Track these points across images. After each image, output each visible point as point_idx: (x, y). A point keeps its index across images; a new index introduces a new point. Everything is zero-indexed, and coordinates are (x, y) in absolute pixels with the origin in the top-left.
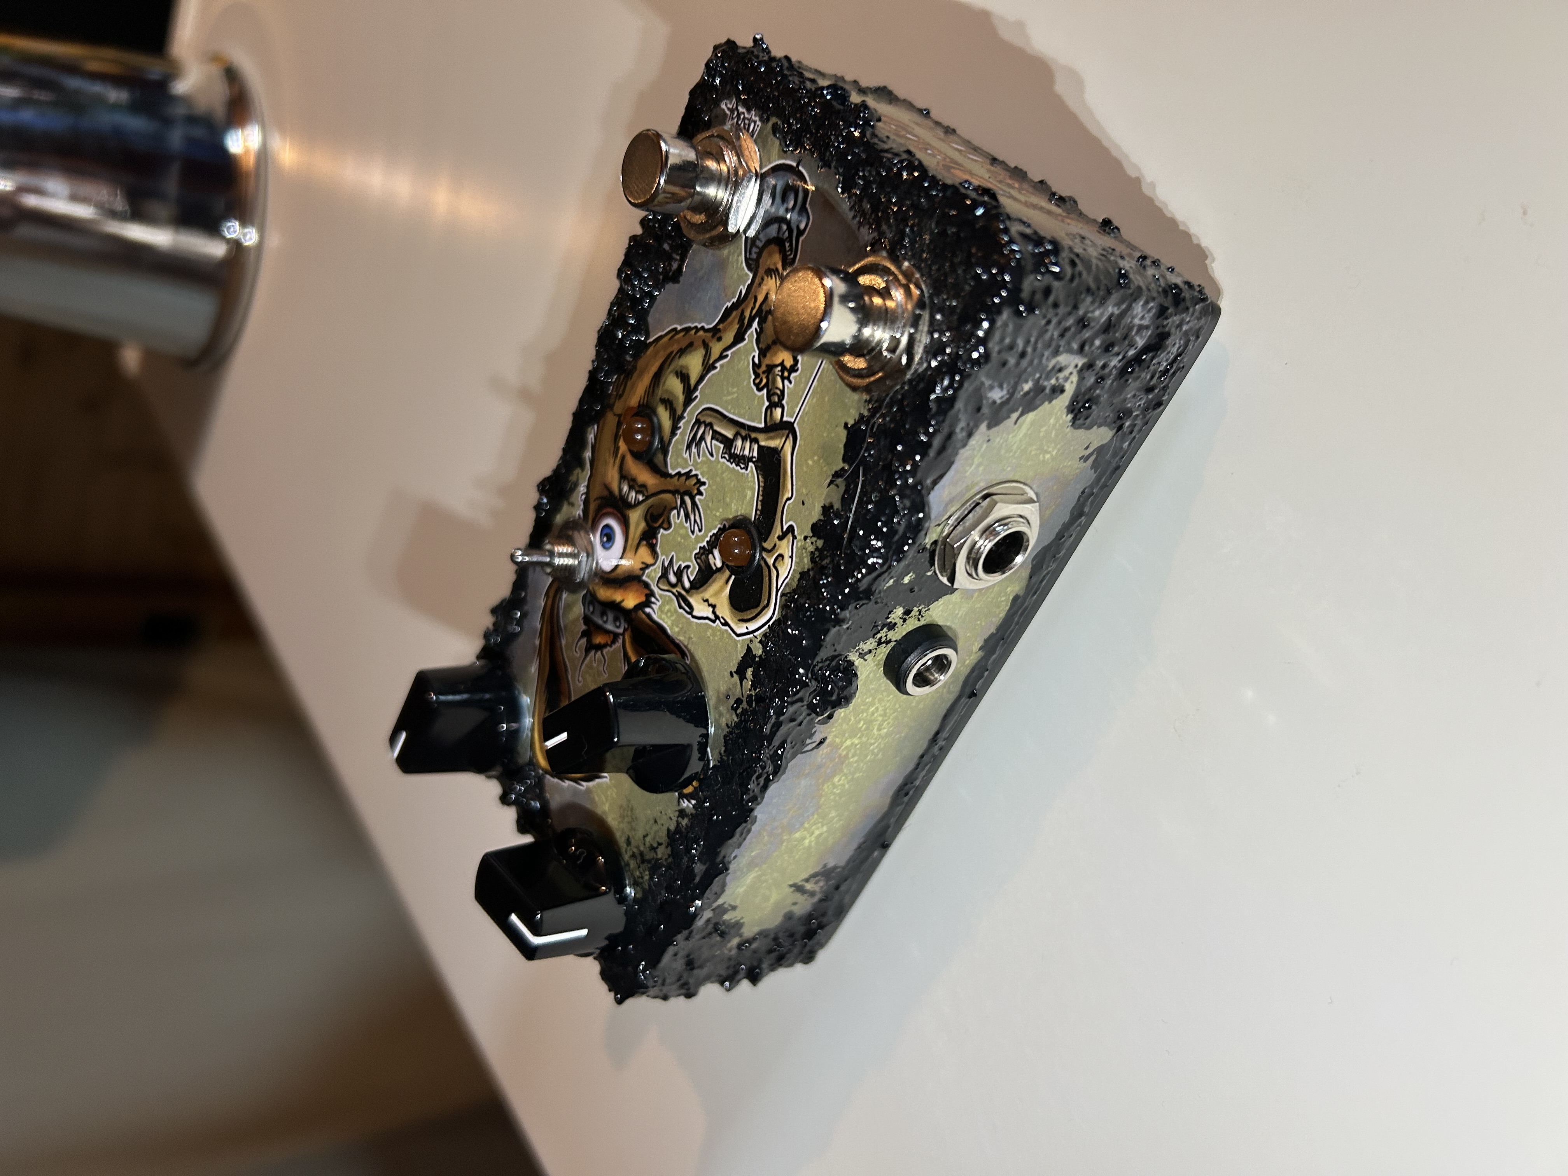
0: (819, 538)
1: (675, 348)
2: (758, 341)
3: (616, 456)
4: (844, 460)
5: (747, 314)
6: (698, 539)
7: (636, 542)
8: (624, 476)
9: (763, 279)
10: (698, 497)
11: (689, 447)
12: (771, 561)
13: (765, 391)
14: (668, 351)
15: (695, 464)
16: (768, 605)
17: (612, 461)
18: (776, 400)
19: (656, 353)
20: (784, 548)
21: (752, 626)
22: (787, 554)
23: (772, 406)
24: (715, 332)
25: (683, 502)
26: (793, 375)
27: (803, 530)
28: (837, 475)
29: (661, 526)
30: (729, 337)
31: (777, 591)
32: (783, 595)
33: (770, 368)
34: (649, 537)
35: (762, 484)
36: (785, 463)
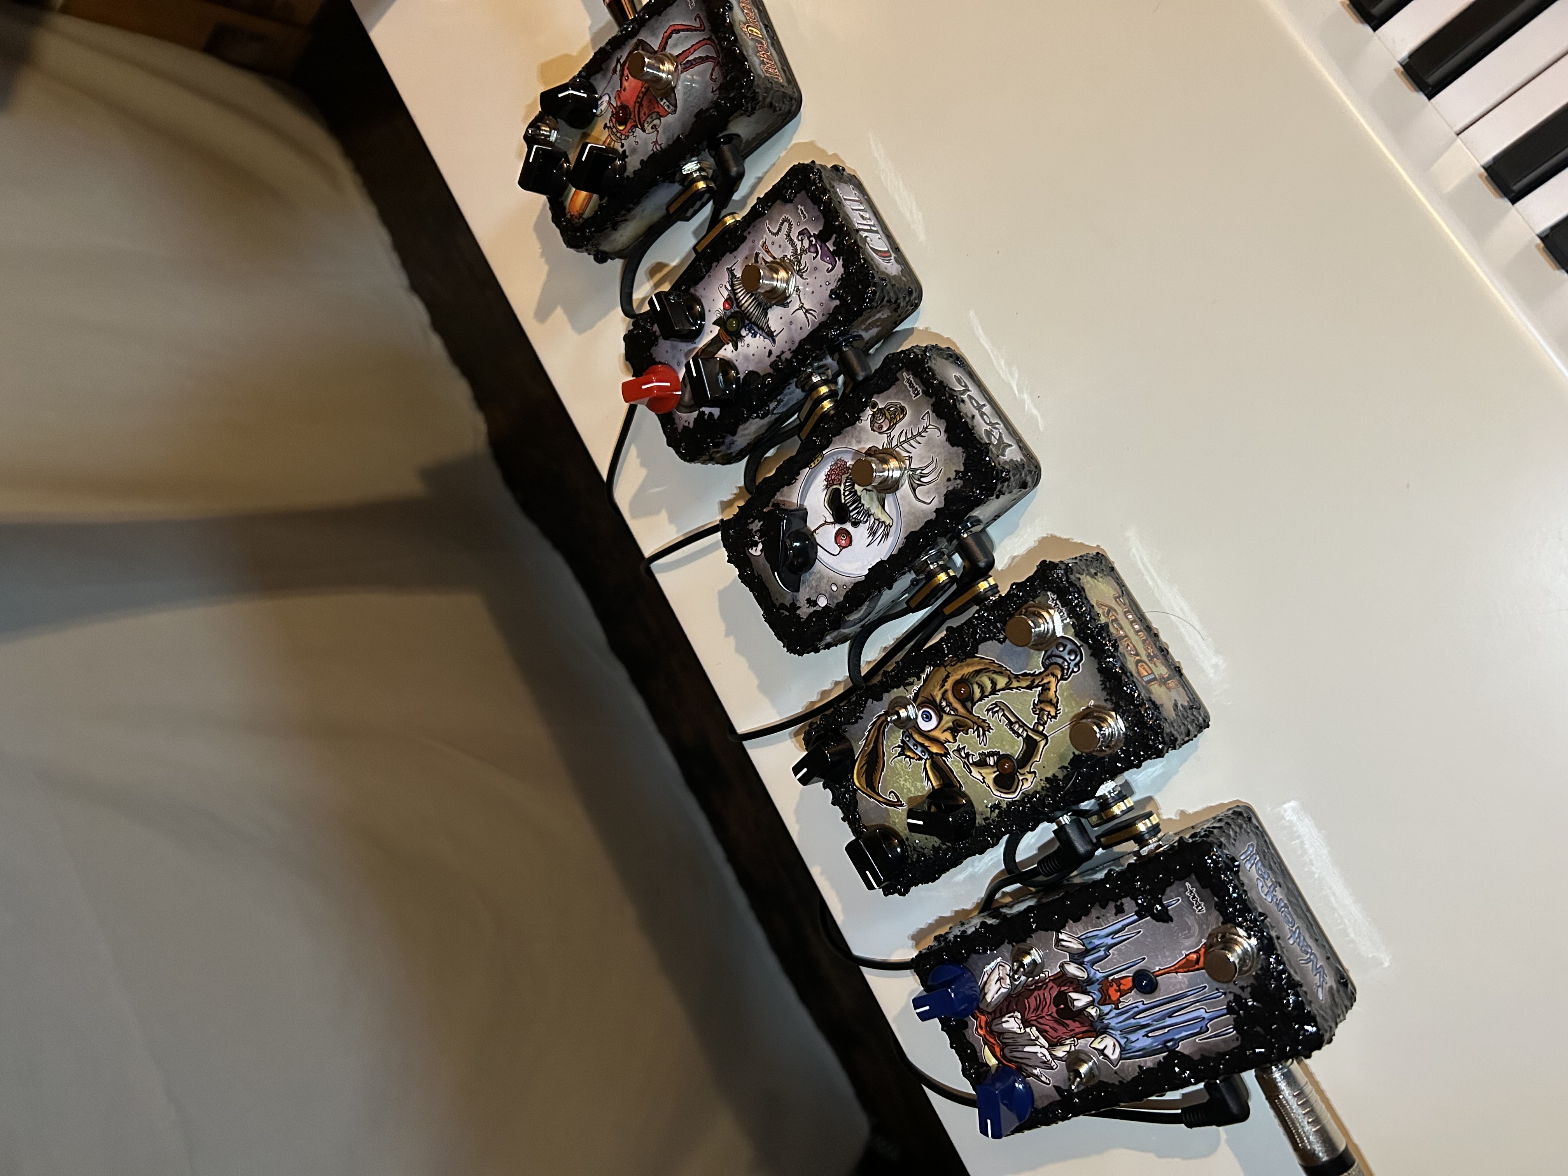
0: (1048, 783)
1: (992, 668)
2: (1039, 696)
3: (942, 687)
4: (1069, 764)
5: (1037, 682)
6: (982, 748)
7: (945, 728)
8: (944, 697)
9: (1048, 675)
10: (987, 733)
11: (988, 710)
12: (1021, 778)
13: (1037, 716)
14: (988, 667)
15: (990, 720)
16: (1014, 792)
17: (938, 688)
18: (1041, 722)
19: (979, 663)
20: (1030, 777)
21: (1003, 795)
22: (1030, 780)
23: (1038, 723)
24: (1016, 677)
25: (978, 729)
26: (1053, 719)
27: (1041, 775)
28: (1063, 767)
29: (962, 731)
30: (1025, 684)
31: (1021, 790)
32: (1023, 793)
33: (1042, 710)
34: (954, 730)
35: (1025, 748)
36: (1039, 748)
